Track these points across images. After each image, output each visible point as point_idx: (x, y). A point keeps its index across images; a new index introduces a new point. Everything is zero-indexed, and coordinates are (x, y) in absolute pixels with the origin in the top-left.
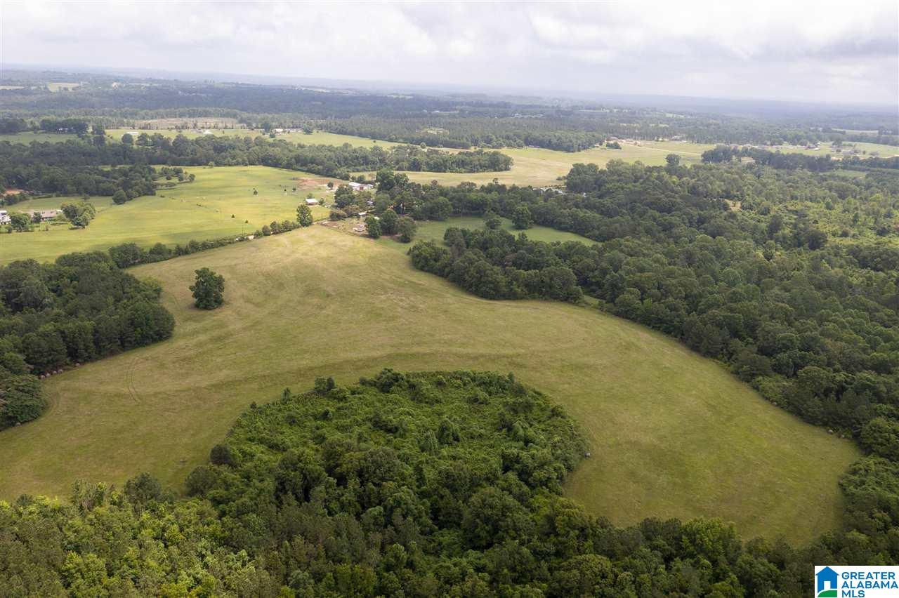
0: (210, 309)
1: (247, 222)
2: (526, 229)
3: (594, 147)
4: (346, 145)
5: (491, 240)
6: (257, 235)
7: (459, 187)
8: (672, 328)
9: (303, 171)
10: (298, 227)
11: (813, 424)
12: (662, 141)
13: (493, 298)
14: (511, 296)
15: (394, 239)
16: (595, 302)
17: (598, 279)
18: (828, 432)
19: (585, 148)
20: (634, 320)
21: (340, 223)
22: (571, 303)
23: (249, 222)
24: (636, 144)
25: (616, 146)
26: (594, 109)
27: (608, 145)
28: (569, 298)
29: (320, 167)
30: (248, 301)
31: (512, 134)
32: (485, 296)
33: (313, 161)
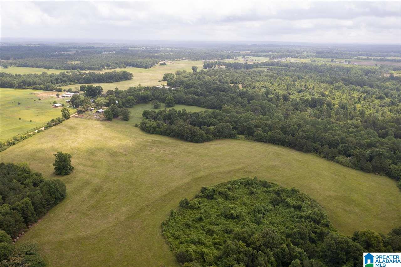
0: (69, 174)
1: (31, 121)
2: (173, 107)
3: (155, 65)
4: (44, 73)
5: (172, 114)
6: (46, 128)
7: (129, 90)
8: (285, 143)
9: (30, 89)
10: (64, 120)
11: (369, 172)
12: (179, 60)
13: (201, 142)
14: (208, 140)
15: (119, 120)
16: (243, 136)
17: (234, 126)
18: (376, 174)
19: (152, 66)
20: (265, 142)
21: (84, 115)
22: (233, 139)
23: (32, 120)
24: (171, 62)
25: (165, 64)
26: (134, 48)
27: (161, 64)
28: (231, 137)
29: (42, 86)
30: (84, 165)
31: (118, 62)
32: (197, 142)
33: (34, 83)
